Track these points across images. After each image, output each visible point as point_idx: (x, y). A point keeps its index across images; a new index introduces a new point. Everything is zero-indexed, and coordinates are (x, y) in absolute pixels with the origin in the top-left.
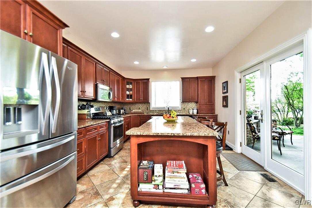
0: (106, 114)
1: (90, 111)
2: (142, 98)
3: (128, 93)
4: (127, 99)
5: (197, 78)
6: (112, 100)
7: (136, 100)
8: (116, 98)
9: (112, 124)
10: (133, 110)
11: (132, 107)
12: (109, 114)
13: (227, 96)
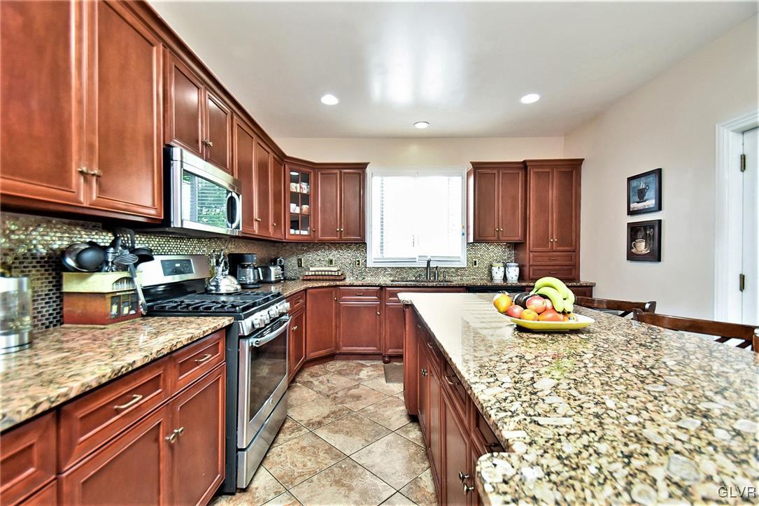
0: (217, 286)
1: (130, 280)
2: (341, 227)
3: (294, 208)
4: (292, 231)
5: (525, 165)
6: (241, 229)
7: (323, 234)
8: (256, 225)
9: (244, 337)
10: (311, 269)
11: (308, 258)
12: (227, 284)
13: (660, 221)
